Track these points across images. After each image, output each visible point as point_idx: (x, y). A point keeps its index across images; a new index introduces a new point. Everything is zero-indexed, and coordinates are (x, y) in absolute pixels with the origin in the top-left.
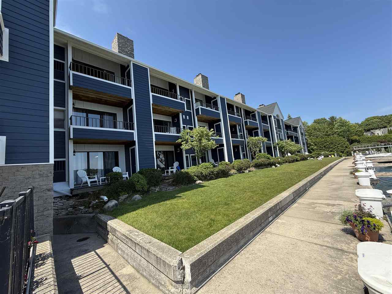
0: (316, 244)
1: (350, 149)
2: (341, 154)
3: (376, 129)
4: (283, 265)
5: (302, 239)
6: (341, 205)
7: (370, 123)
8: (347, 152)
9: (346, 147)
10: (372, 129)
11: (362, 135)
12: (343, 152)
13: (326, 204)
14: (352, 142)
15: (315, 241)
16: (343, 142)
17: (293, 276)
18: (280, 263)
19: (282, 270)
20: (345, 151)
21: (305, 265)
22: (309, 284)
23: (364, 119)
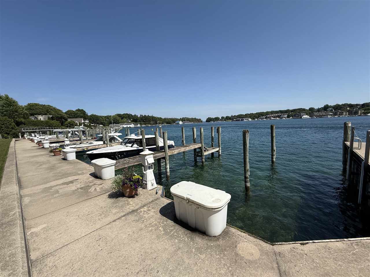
0: (114, 221)
1: (17, 131)
2: (6, 135)
3: (39, 115)
4: (127, 268)
5: (98, 226)
6: (78, 179)
7: (34, 109)
8: (14, 134)
9: (12, 128)
10: (35, 114)
11: (28, 118)
12: (8, 134)
13: (62, 184)
14: (18, 124)
15: (110, 219)
16: (8, 123)
17: (150, 265)
18: (121, 271)
19: (136, 274)
20: (11, 133)
21: (138, 245)
22: (165, 256)
23: (27, 104)
